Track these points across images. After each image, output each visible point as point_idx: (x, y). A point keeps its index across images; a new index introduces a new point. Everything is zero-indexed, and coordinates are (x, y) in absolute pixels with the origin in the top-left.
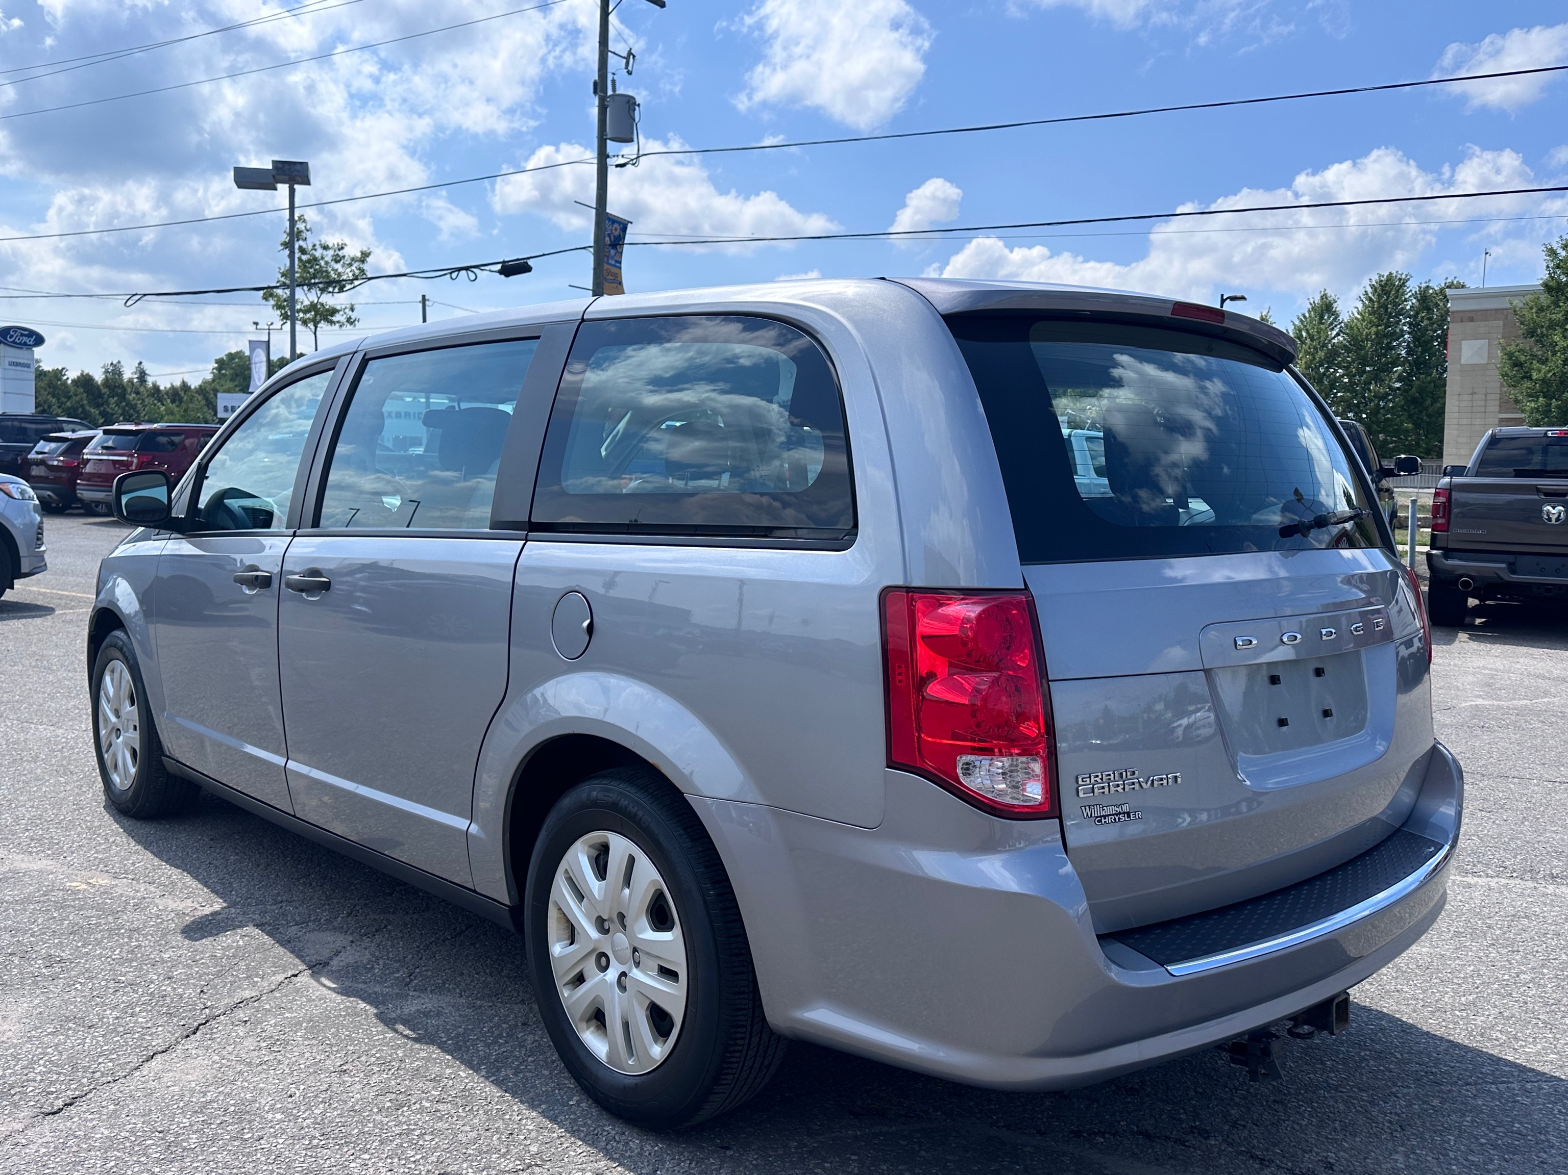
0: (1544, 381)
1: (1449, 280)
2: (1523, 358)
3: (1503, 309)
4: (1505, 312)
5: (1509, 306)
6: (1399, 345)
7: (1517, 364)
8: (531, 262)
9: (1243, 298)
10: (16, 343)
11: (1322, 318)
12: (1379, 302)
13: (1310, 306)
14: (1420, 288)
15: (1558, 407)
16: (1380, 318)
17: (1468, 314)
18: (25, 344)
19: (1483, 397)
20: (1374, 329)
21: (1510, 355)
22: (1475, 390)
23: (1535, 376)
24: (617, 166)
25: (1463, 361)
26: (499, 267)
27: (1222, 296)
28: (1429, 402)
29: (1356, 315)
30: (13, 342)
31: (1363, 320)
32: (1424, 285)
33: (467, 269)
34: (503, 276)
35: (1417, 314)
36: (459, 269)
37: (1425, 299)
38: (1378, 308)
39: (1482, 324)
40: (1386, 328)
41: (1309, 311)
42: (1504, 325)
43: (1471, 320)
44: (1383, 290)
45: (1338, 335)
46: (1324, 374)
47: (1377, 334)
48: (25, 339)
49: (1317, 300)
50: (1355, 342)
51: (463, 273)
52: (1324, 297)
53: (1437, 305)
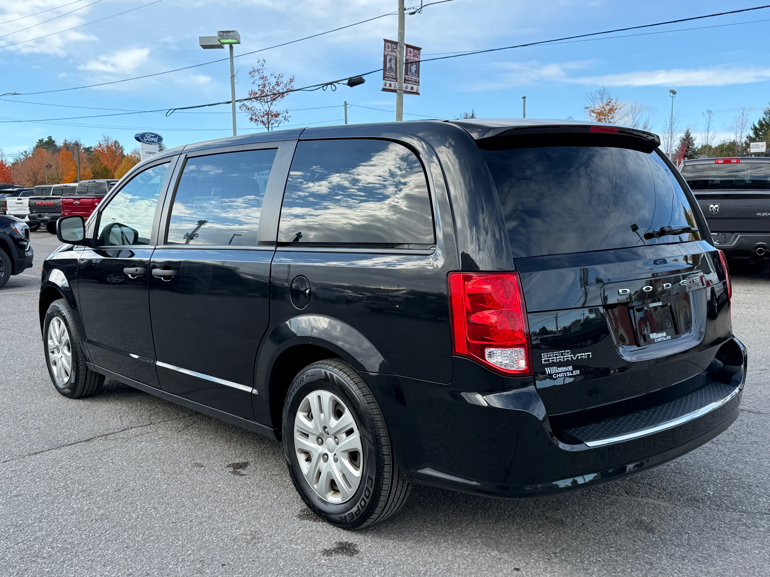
8: (364, 77)
10: (149, 141)
18: (153, 142)
24: (410, 14)
26: (346, 82)
30: (147, 141)
33: (331, 84)
34: (349, 87)
36: (327, 84)
48: (153, 139)
51: (329, 86)
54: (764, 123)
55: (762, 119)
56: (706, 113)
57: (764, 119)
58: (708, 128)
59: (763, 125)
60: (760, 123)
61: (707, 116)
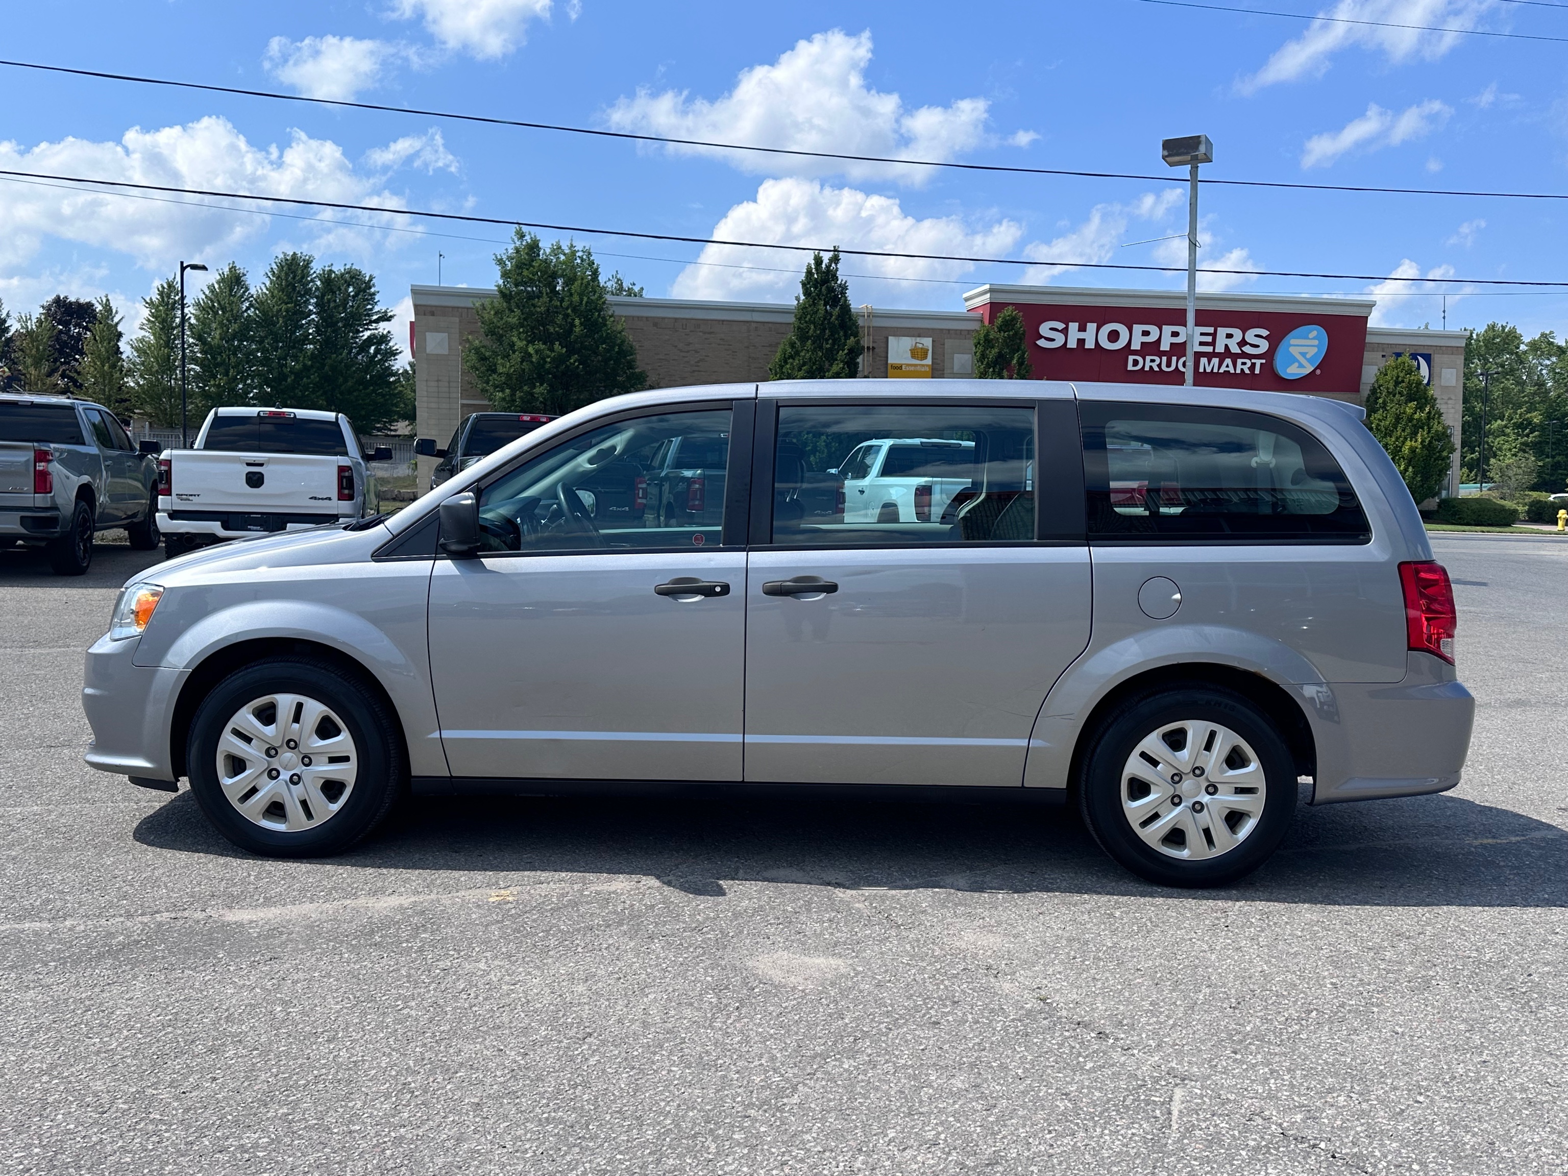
0: (509, 376)
1: (348, 267)
2: (487, 354)
3: (458, 308)
5: (471, 305)
6: (309, 323)
7: (483, 359)
11: (231, 290)
12: (286, 280)
13: (218, 277)
14: (324, 271)
15: (520, 398)
16: (289, 296)
17: (429, 309)
19: (447, 384)
20: (284, 307)
21: (477, 350)
22: (439, 378)
23: (501, 369)
25: (428, 351)
27: (182, 263)
28: (341, 380)
29: (265, 290)
31: (273, 296)
32: (327, 269)
35: (323, 295)
37: (328, 279)
38: (287, 286)
39: (442, 318)
40: (295, 306)
41: (218, 282)
42: (460, 321)
43: (433, 314)
44: (289, 269)
45: (248, 308)
46: (239, 346)
47: (287, 311)
49: (226, 271)
50: (267, 319)
52: (233, 269)
53: (340, 289)
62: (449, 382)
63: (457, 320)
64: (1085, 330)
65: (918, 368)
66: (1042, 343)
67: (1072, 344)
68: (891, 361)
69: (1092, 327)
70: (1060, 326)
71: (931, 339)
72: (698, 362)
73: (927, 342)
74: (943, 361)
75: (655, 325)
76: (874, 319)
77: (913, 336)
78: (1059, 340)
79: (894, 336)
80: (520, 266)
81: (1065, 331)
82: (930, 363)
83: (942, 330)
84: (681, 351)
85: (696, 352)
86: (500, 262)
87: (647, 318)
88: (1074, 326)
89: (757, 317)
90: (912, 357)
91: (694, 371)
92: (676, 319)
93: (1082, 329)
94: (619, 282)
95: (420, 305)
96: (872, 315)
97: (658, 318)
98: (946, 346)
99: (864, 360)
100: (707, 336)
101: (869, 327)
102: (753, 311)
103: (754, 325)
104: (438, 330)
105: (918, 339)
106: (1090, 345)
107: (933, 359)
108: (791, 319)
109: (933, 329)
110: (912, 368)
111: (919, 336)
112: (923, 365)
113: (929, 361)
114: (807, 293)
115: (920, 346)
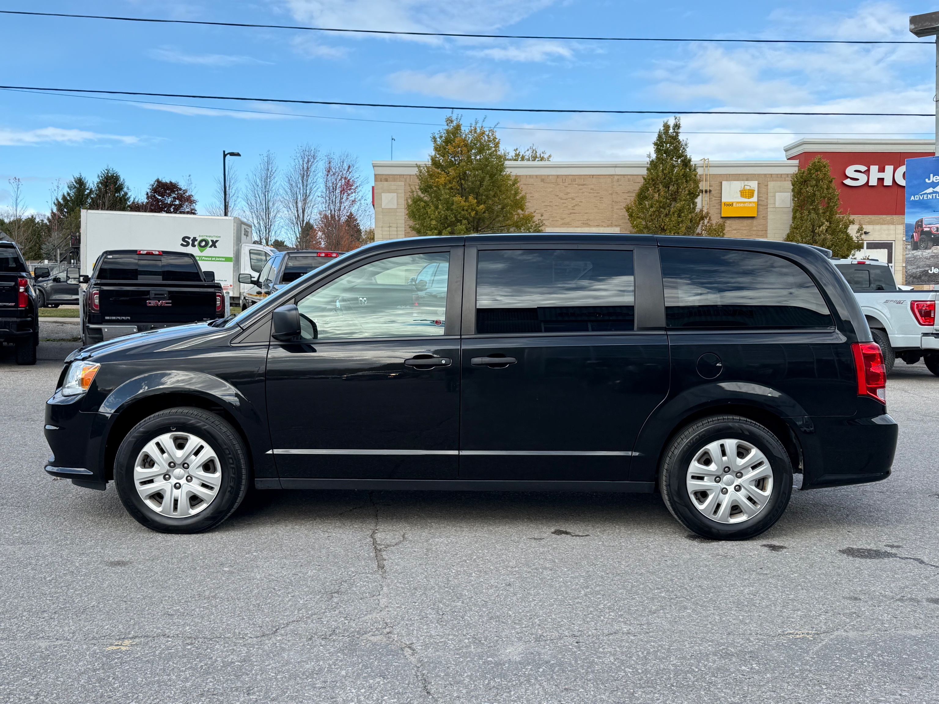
3: (404, 175)
4: (405, 177)
9: (238, 155)
17: (384, 177)
19: (395, 229)
22: (391, 225)
25: (383, 207)
27: (224, 152)
39: (393, 183)
42: (405, 185)
43: (386, 180)
54: (68, 198)
55: (66, 194)
56: (13, 181)
57: (68, 194)
58: (17, 200)
59: (68, 201)
60: (64, 198)
61: (15, 185)
62: (397, 228)
63: (403, 183)
64: (884, 171)
65: (746, 205)
66: (848, 182)
67: (873, 182)
68: (723, 200)
69: (889, 169)
70: (863, 168)
71: (757, 182)
72: (574, 206)
73: (753, 185)
74: (767, 199)
75: (543, 180)
76: (711, 169)
77: (743, 180)
78: (862, 179)
79: (727, 180)
80: (448, 141)
81: (867, 172)
82: (756, 200)
83: (765, 175)
84: (561, 199)
85: (573, 199)
86: (435, 139)
87: (536, 176)
88: (874, 169)
89: (619, 171)
90: (742, 196)
91: (571, 213)
92: (558, 176)
93: (882, 170)
94: (534, 151)
95: (378, 175)
96: (707, 165)
97: (544, 175)
98: (769, 187)
99: (702, 200)
100: (581, 187)
101: (706, 175)
102: (616, 167)
103: (616, 177)
104: (389, 191)
105: (746, 183)
106: (888, 182)
107: (758, 197)
108: (644, 172)
109: (759, 175)
110: (742, 205)
111: (747, 180)
112: (750, 202)
113: (755, 199)
114: (658, 151)
115: (748, 188)
